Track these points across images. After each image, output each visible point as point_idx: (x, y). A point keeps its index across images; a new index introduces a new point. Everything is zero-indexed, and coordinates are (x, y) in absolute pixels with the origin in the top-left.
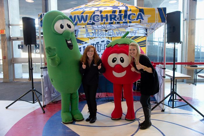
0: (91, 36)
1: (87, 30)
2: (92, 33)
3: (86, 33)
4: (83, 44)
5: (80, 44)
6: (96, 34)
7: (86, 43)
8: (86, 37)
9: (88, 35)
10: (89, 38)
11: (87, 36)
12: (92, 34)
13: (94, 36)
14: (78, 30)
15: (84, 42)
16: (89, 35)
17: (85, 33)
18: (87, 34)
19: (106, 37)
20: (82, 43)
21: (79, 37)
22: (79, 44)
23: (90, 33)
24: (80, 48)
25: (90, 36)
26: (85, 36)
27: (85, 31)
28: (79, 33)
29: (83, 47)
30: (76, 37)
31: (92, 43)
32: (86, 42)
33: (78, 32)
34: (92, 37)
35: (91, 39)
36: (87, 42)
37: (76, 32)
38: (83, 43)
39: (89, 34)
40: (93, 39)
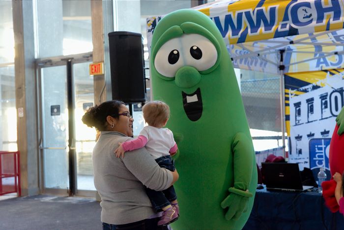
0: (332, 64)
1: (319, 47)
2: (336, 53)
3: (316, 55)
4: (306, 91)
5: (298, 93)
7: (315, 87)
8: (317, 69)
9: (322, 60)
10: (326, 71)
11: (318, 66)
12: (337, 57)
13: (343, 65)
14: (289, 49)
15: (307, 84)
16: (326, 62)
17: (312, 56)
18: (319, 59)
20: (304, 88)
21: (293, 70)
22: (294, 92)
23: (330, 54)
24: (297, 105)
25: (327, 65)
26: (312, 65)
27: (313, 49)
28: (294, 58)
29: (308, 101)
30: (285, 72)
31: (337, 87)
32: (315, 84)
33: (291, 53)
34: (335, 67)
35: (332, 74)
36: (318, 84)
37: (285, 55)
38: (306, 87)
39: (324, 59)
40: (339, 72)
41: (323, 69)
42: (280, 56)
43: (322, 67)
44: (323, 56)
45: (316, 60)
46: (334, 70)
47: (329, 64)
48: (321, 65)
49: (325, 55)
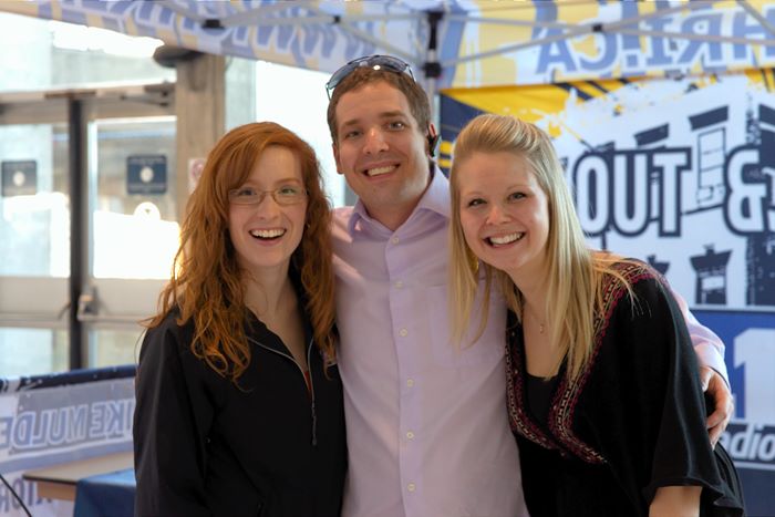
0: (586, 65)
2: (598, 28)
3: (537, 31)
6: (633, 42)
8: (540, 79)
9: (554, 51)
10: (566, 86)
11: (542, 68)
12: (599, 41)
13: (619, 67)
14: (458, 11)
16: (565, 57)
17: (525, 35)
18: (546, 46)
19: (747, 63)
21: (467, 79)
23: (578, 31)
25: (571, 66)
26: (526, 65)
27: (531, 14)
28: (473, 39)
30: (444, 84)
31: (597, 140)
33: (462, 25)
34: (594, 75)
35: (584, 97)
37: (443, 29)
39: (562, 45)
40: (605, 91)
41: (559, 79)
42: (426, 32)
43: (554, 73)
44: (558, 35)
45: (538, 49)
46: (592, 83)
47: (577, 63)
48: (551, 66)
49: (566, 31)
